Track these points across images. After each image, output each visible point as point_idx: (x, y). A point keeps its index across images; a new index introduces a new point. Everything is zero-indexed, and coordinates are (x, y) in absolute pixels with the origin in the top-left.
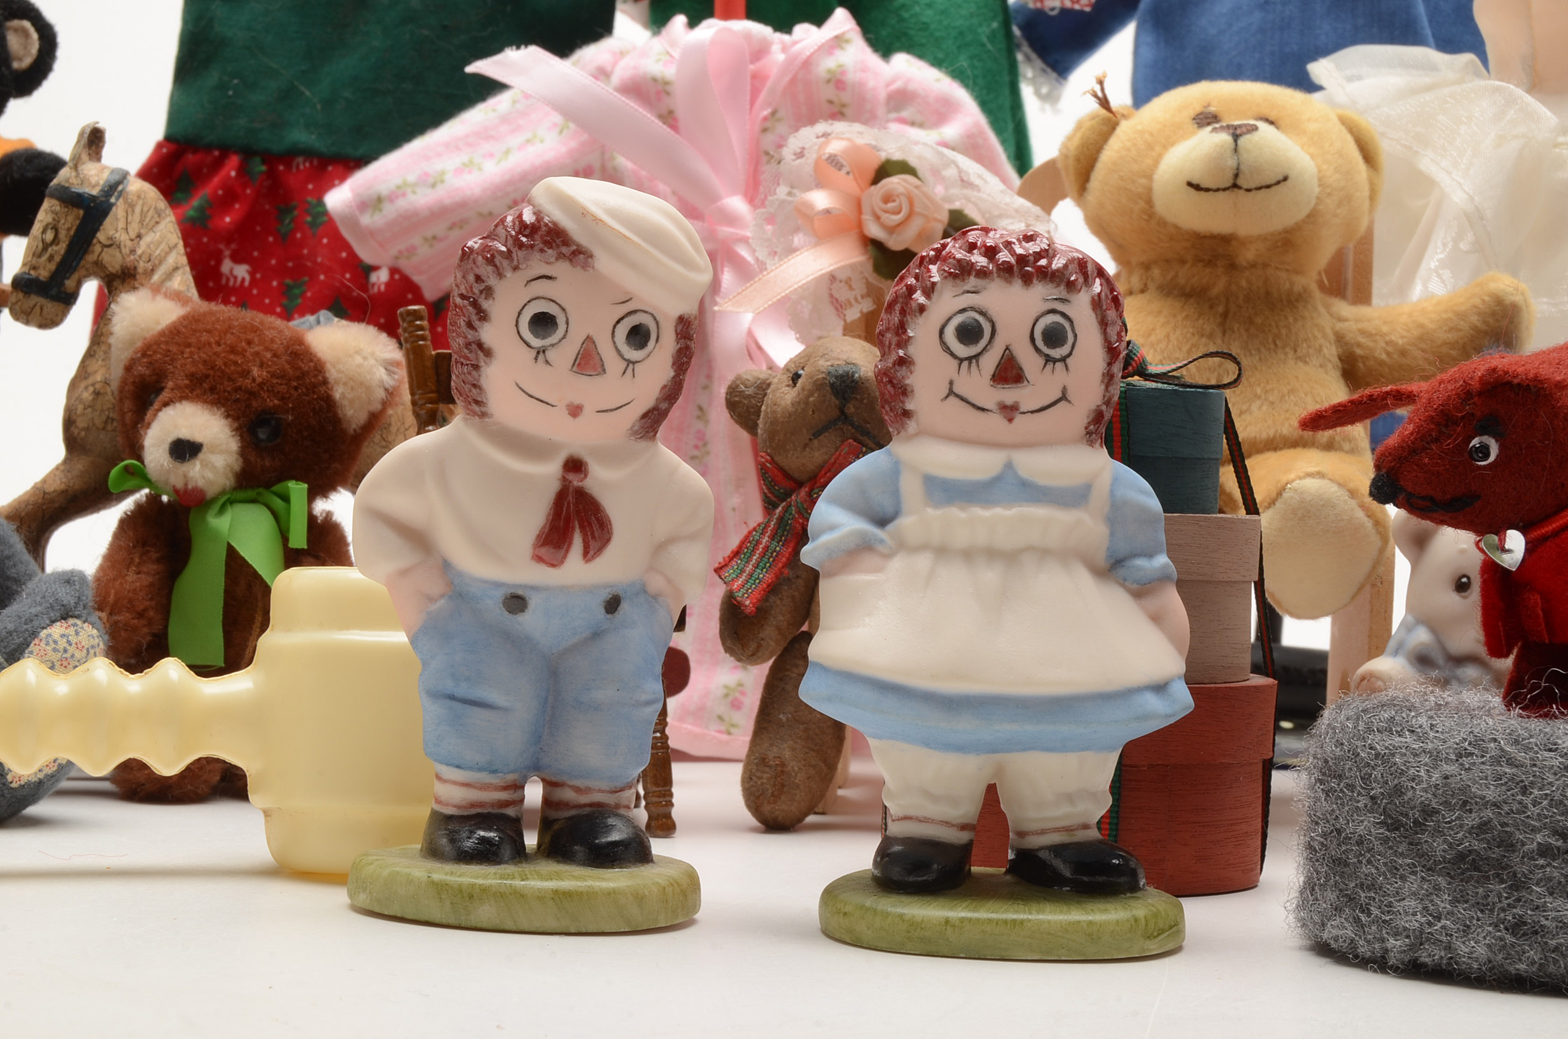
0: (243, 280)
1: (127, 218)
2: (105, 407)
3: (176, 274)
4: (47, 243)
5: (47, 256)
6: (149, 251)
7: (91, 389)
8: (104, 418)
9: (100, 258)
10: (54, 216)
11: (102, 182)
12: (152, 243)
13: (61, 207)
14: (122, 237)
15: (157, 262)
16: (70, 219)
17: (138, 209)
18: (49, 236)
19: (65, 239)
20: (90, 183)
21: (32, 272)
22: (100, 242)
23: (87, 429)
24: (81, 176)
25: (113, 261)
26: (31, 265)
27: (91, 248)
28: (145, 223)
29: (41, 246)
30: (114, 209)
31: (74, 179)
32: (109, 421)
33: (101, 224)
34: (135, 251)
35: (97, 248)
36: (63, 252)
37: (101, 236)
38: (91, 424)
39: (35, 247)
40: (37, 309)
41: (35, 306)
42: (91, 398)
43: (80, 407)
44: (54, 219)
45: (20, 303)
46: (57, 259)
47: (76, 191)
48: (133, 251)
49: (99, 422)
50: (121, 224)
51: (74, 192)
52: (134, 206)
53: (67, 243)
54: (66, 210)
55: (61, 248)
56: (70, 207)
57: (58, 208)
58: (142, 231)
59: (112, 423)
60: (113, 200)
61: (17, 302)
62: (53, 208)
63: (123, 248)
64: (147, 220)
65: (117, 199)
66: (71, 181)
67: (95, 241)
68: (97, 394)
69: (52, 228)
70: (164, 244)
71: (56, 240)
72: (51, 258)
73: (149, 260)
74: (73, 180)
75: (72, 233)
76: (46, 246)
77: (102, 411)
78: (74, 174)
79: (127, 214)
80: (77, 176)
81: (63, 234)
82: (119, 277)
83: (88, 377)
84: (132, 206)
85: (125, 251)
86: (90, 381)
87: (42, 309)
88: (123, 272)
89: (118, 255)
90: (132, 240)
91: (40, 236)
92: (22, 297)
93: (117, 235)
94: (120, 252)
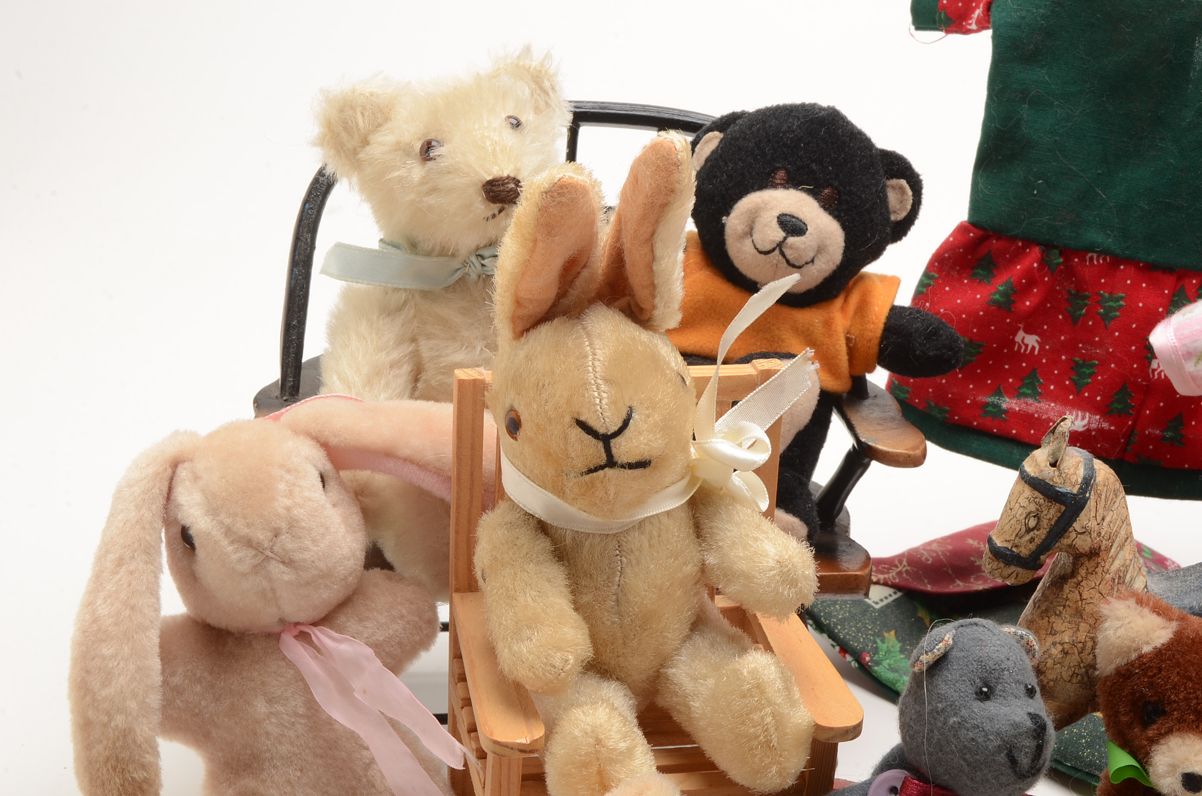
0: (1033, 348)
1: (1096, 507)
2: (1072, 664)
3: (1126, 544)
4: (1029, 528)
5: (1028, 537)
6: (1109, 530)
7: (1060, 648)
8: (1070, 673)
9: (1074, 543)
10: (1038, 507)
11: (1080, 480)
12: (1111, 522)
13: (1044, 501)
14: (1093, 524)
15: (1114, 538)
16: (1052, 511)
17: (1103, 497)
18: (1032, 523)
19: (1046, 526)
20: (1071, 482)
21: (1014, 549)
22: (1075, 531)
23: (1055, 681)
24: (1064, 475)
25: (1083, 544)
26: (1013, 544)
27: (1066, 534)
28: (1107, 506)
29: (1024, 529)
30: (1088, 502)
31: (1058, 478)
32: (1075, 675)
33: (1078, 516)
34: (1100, 533)
35: (1073, 535)
36: (1043, 537)
37: (1077, 525)
38: (1059, 677)
39: (1018, 530)
40: (1014, 575)
41: (1013, 573)
42: (1060, 656)
43: (1050, 662)
44: (1037, 510)
45: (1000, 570)
46: (1038, 541)
47: (1061, 490)
48: (1099, 534)
49: (1066, 676)
50: (1093, 514)
51: (1059, 492)
52: (1101, 495)
53: (1048, 530)
54: (1050, 504)
56: (1054, 503)
57: (1042, 501)
58: (1105, 513)
59: (1077, 677)
60: (1087, 495)
61: (996, 569)
62: (1037, 500)
63: (1092, 533)
64: (1109, 502)
65: (1090, 493)
66: (1054, 480)
67: (1071, 529)
68: (1065, 653)
69: (1034, 517)
70: (1119, 520)
71: (1037, 527)
72: (1032, 540)
73: (1110, 538)
74: (1057, 480)
75: (1053, 523)
76: (1029, 530)
77: (1069, 667)
78: (1057, 473)
79: (1097, 504)
80: (1060, 476)
81: (1045, 523)
82: (1087, 556)
84: (1100, 496)
85: (1094, 535)
86: (1058, 638)
87: (1017, 575)
88: (1091, 552)
89: (1089, 539)
90: (1098, 524)
91: (1023, 521)
92: (1003, 567)
93: (1089, 524)
94: (1090, 537)
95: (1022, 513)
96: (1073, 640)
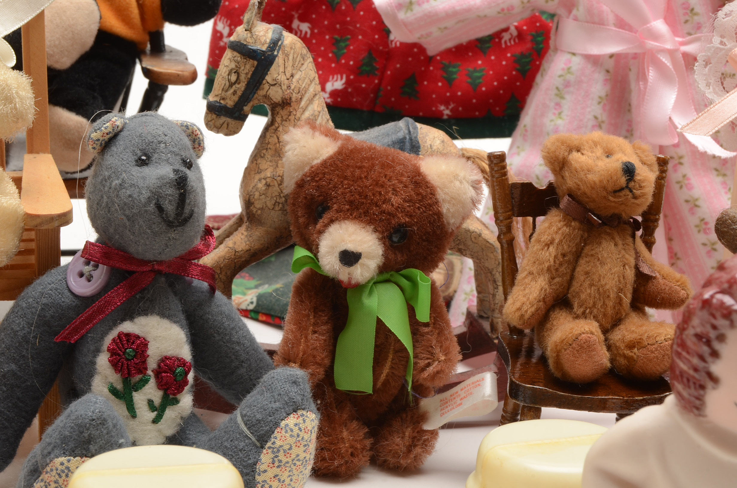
1: (285, 64)
2: (274, 195)
3: (315, 99)
4: (232, 83)
5: (232, 91)
6: (298, 85)
7: (264, 182)
8: (273, 202)
9: (268, 93)
10: (236, 64)
11: (268, 41)
12: (300, 79)
13: (241, 58)
14: (282, 78)
15: (303, 92)
16: (248, 66)
17: (291, 57)
18: (233, 78)
19: (244, 80)
20: (261, 42)
21: (222, 102)
22: (268, 83)
23: (262, 209)
24: (255, 37)
25: (276, 94)
26: (221, 97)
27: (262, 86)
28: (295, 66)
29: (227, 84)
30: (277, 59)
31: (250, 39)
32: (277, 204)
33: (268, 70)
34: (290, 86)
35: (266, 86)
36: (243, 89)
37: (268, 78)
38: (265, 206)
39: (223, 85)
40: (225, 125)
41: (224, 123)
42: (264, 188)
43: (257, 194)
44: (236, 66)
45: (213, 121)
46: (239, 93)
47: (252, 48)
48: (289, 87)
49: (270, 204)
50: (281, 69)
51: (251, 49)
52: (289, 55)
53: (246, 83)
54: (245, 60)
55: (241, 86)
56: (248, 59)
57: (239, 59)
58: (294, 72)
59: (279, 205)
60: (276, 53)
61: (211, 121)
62: (236, 58)
63: (282, 86)
64: (297, 63)
65: (278, 52)
66: (247, 40)
67: (264, 82)
68: (268, 185)
69: (235, 72)
70: (307, 79)
71: (238, 81)
72: (235, 93)
73: (299, 92)
74: (249, 40)
75: (249, 76)
76: (231, 85)
77: (272, 197)
78: (249, 35)
79: (285, 62)
80: (252, 37)
81: (243, 77)
82: (280, 105)
83: (261, 172)
84: (287, 55)
85: (284, 87)
86: (262, 175)
87: (228, 125)
88: (283, 102)
89: (280, 91)
90: (288, 79)
91: (227, 77)
92: (215, 118)
93: (279, 77)
94: (281, 89)
95: (226, 71)
96: (273, 175)
